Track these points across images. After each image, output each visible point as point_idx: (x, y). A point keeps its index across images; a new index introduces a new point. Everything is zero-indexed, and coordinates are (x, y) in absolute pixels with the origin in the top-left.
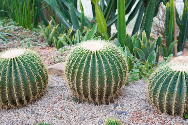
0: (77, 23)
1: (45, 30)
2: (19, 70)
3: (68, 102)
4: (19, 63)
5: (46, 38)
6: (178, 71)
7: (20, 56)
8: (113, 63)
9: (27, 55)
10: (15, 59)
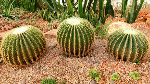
0: (57, 8)
1: (40, 12)
2: (25, 42)
3: (61, 57)
4: (25, 37)
5: (41, 16)
6: (127, 34)
7: (25, 32)
8: (88, 32)
9: (31, 30)
10: (22, 34)
